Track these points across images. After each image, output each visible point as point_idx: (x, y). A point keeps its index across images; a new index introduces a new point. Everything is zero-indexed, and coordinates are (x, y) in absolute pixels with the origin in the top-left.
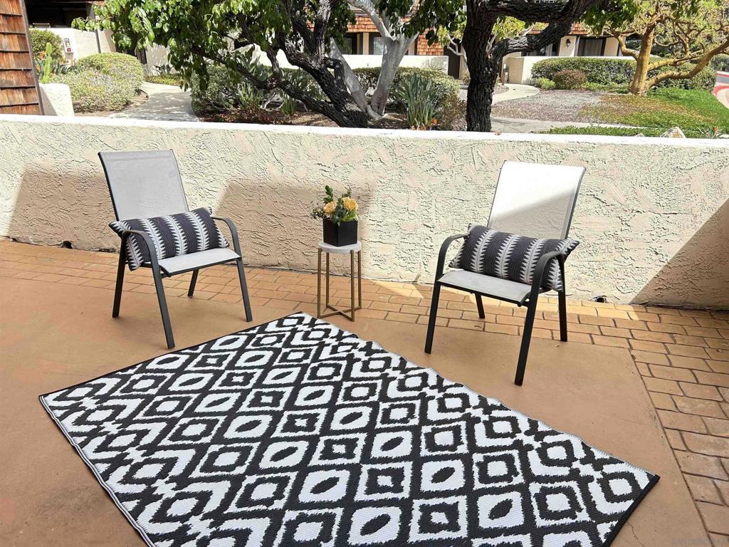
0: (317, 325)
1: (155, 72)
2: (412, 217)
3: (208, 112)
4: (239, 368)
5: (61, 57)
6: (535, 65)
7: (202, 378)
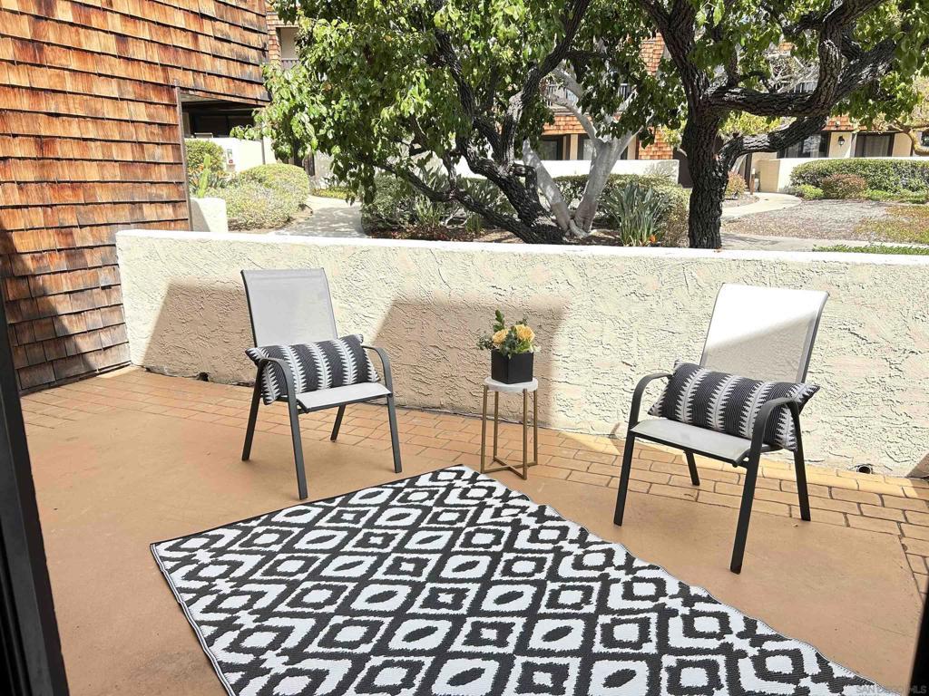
0: (479, 481)
1: (323, 185)
2: (607, 352)
3: (380, 229)
4: (379, 527)
5: (221, 169)
6: (795, 168)
7: (334, 536)
